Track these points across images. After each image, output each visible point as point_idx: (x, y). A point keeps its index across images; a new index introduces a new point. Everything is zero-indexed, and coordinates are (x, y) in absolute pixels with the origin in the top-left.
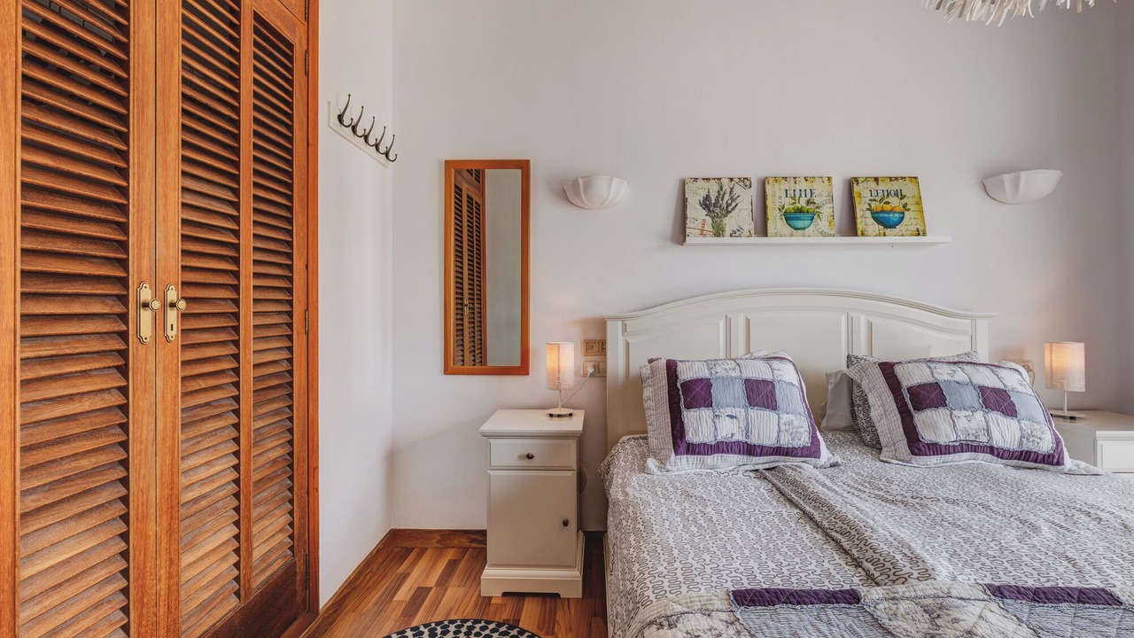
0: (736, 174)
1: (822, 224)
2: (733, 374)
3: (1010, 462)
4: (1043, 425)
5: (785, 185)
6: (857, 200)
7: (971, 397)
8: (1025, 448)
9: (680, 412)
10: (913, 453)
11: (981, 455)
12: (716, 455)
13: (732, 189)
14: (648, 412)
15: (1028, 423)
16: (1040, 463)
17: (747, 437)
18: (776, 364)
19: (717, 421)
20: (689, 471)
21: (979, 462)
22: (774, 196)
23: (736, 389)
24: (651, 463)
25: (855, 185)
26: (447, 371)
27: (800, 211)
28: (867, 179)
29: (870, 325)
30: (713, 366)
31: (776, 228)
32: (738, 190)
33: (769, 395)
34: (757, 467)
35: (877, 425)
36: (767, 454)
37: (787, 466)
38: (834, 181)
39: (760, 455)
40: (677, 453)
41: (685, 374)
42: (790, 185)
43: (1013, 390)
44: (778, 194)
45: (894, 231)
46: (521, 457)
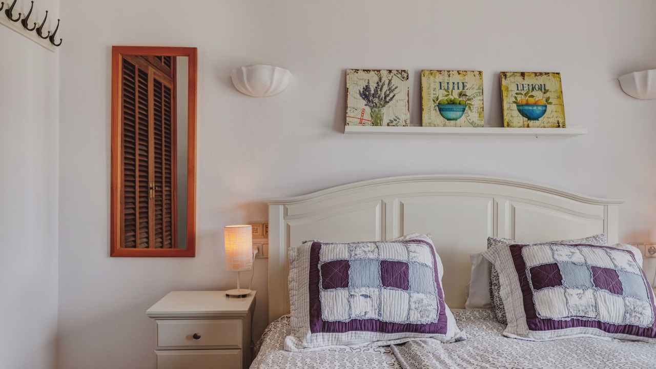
0: (394, 66)
1: (473, 115)
2: (371, 256)
3: (616, 335)
4: (644, 302)
5: (439, 78)
6: (504, 94)
7: (585, 276)
8: (628, 322)
9: (318, 292)
10: (531, 329)
11: (590, 329)
12: (350, 332)
13: (390, 81)
14: (292, 293)
15: (631, 299)
16: (641, 336)
17: (380, 315)
18: (413, 247)
19: (352, 300)
20: (324, 348)
21: (588, 335)
22: (429, 88)
23: (372, 270)
24: (290, 341)
25: (503, 79)
26: (113, 253)
27: (452, 103)
28: (514, 74)
29: (514, 210)
30: (353, 248)
31: (430, 119)
32: (396, 81)
33: (403, 275)
34: (389, 343)
35: (504, 302)
36: (398, 331)
37: (415, 342)
38: (484, 75)
39: (392, 332)
40: (313, 331)
41: (327, 256)
42: (444, 78)
43: (622, 270)
44: (432, 86)
45: (537, 123)
46: (188, 338)
